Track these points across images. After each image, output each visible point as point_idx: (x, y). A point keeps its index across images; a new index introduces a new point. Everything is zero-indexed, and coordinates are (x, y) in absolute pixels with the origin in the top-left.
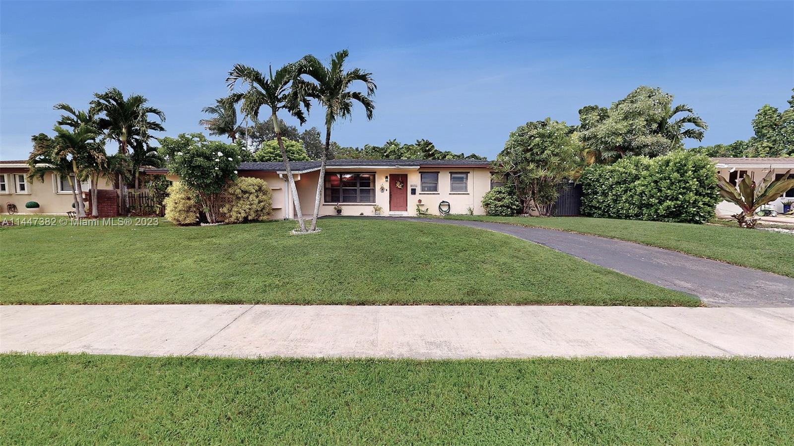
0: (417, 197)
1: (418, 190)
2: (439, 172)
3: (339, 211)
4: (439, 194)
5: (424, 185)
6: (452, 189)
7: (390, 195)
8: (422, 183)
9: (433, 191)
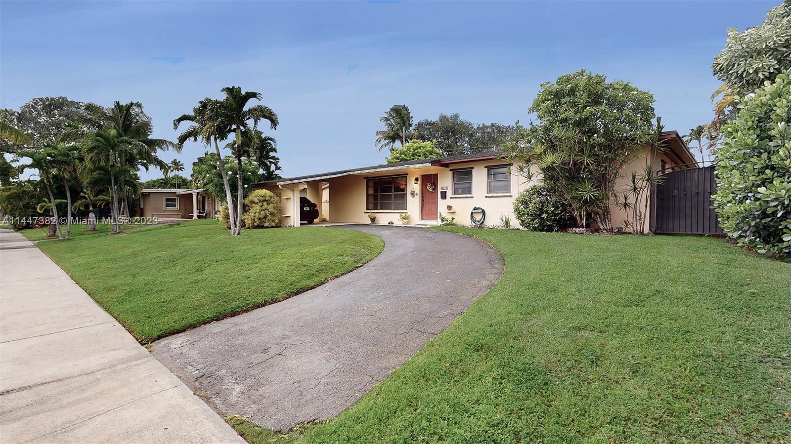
0: (448, 201)
1: (449, 194)
2: (473, 168)
3: (373, 220)
4: (472, 197)
5: (456, 186)
6: (490, 190)
7: (423, 200)
8: (454, 184)
9: (466, 194)
